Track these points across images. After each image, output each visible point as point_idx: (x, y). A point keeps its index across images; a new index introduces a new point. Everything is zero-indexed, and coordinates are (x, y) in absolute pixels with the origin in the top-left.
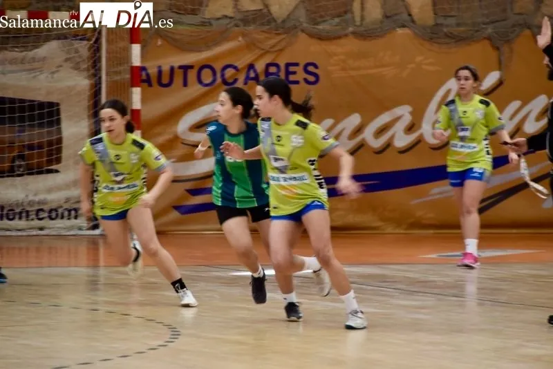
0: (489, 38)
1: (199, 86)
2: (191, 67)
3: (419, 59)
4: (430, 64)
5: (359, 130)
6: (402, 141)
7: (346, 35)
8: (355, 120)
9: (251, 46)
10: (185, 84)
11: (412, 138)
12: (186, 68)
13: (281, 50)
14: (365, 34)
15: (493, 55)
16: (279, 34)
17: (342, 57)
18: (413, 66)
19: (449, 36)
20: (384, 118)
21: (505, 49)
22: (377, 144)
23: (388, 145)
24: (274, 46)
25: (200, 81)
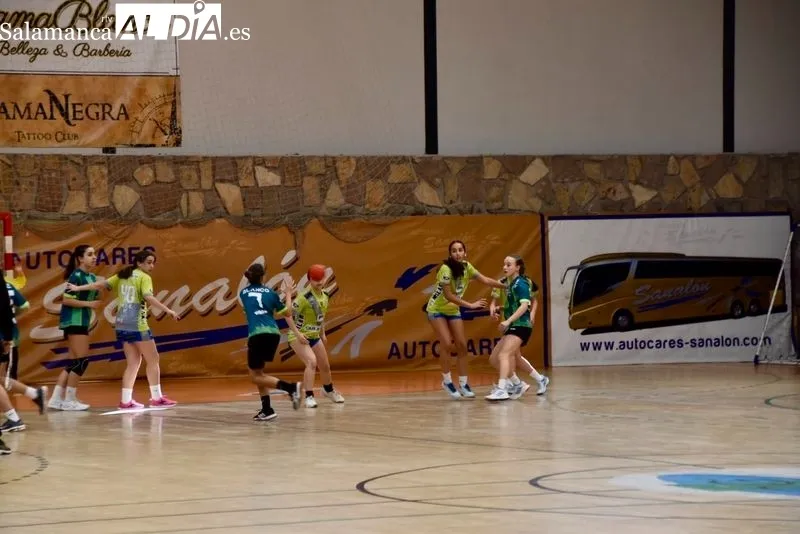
0: (286, 225)
1: (60, 267)
2: (53, 253)
3: (233, 242)
4: (241, 246)
5: (188, 298)
6: (222, 305)
7: (176, 224)
8: (185, 290)
9: (101, 235)
10: (49, 266)
11: (230, 302)
12: (49, 254)
13: (125, 238)
14: (191, 224)
15: (291, 238)
16: (124, 225)
17: (174, 242)
18: (229, 247)
19: (255, 224)
20: (208, 289)
21: (299, 233)
22: (203, 308)
23: (211, 309)
24: (120, 234)
25: (61, 263)
